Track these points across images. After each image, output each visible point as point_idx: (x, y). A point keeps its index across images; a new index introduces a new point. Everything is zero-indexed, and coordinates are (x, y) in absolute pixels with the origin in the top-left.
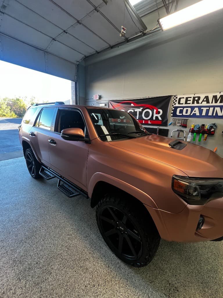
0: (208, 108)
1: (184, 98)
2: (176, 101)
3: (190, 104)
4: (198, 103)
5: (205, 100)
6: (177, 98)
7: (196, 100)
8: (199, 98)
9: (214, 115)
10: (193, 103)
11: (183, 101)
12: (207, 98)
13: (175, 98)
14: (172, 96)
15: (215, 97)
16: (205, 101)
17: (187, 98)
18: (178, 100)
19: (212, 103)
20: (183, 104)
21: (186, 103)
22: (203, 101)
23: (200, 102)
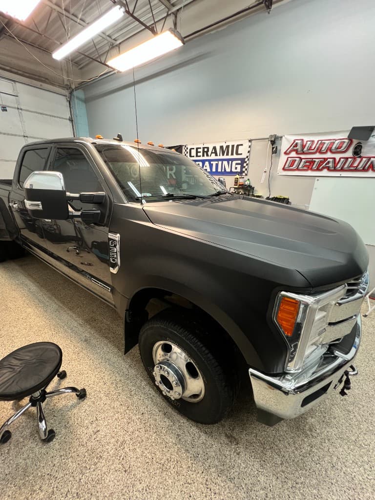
0: (217, 162)
1: (194, 149)
2: (187, 153)
3: (200, 156)
4: (207, 155)
5: (213, 151)
6: (187, 148)
7: (206, 151)
8: (208, 148)
9: (223, 171)
10: (203, 156)
11: (194, 153)
12: (215, 148)
13: (186, 149)
14: (183, 146)
15: (222, 147)
16: (213, 153)
17: (197, 149)
18: (188, 150)
19: (220, 155)
20: (194, 156)
21: (197, 156)
22: (212, 153)
23: (209, 153)
